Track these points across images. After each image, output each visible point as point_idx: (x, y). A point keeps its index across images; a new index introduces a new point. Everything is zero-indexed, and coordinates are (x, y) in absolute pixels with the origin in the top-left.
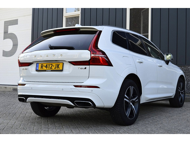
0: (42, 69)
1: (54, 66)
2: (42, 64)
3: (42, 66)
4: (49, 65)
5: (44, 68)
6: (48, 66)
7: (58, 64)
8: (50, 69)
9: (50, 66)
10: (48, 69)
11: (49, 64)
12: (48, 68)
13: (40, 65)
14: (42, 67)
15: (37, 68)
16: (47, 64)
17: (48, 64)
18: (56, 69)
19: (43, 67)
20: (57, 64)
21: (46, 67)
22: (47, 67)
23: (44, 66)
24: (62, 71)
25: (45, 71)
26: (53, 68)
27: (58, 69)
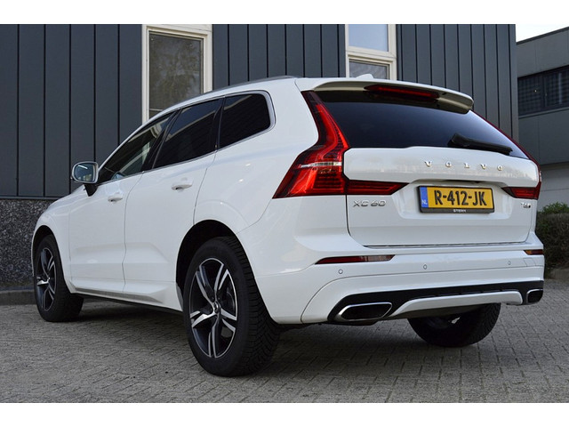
0: (439, 206)
1: (470, 197)
2: (437, 189)
3: (438, 195)
4: (457, 193)
5: (446, 204)
6: (455, 196)
7: (482, 191)
8: (461, 206)
9: (462, 197)
10: (456, 205)
11: (457, 190)
12: (456, 202)
13: (431, 193)
14: (438, 199)
15: (423, 202)
16: (451, 192)
17: (454, 190)
18: (478, 206)
19: (442, 199)
20: (478, 191)
21: (450, 198)
22: (453, 201)
23: (445, 197)
24: (492, 210)
25: (449, 211)
26: (470, 203)
27: (483, 206)
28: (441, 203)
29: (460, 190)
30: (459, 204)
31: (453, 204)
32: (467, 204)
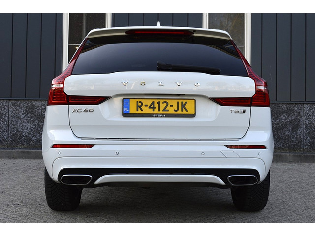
0: (140, 112)
1: (172, 106)
2: (139, 100)
3: (140, 104)
4: (159, 103)
5: (146, 110)
6: (156, 105)
7: (184, 101)
8: (161, 112)
9: (163, 106)
10: (156, 111)
11: (159, 100)
12: (156, 109)
13: (133, 103)
14: (139, 107)
15: (126, 109)
16: (153, 102)
17: (156, 101)
18: (180, 112)
19: (143, 107)
20: (180, 101)
21: (152, 107)
22: (154, 108)
23: (146, 106)
25: (150, 115)
26: (171, 111)
27: (184, 112)
28: (142, 110)
29: (161, 101)
30: (159, 110)
31: (153, 110)
32: (168, 110)
